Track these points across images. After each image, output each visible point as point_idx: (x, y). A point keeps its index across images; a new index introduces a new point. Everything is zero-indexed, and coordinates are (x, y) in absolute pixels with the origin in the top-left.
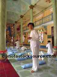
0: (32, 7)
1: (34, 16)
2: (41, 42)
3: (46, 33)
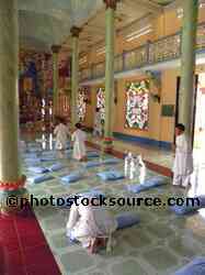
1: (118, 31)
2: (141, 127)
3: (158, 98)
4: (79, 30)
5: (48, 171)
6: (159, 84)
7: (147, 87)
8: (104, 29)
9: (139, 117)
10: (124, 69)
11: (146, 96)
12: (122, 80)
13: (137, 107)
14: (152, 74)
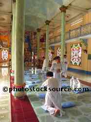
0: (64, 9)
1: (67, 21)
2: (78, 64)
3: (86, 51)
4: (50, 22)
6: (86, 44)
7: (81, 46)
8: (61, 21)
9: (77, 60)
10: (70, 38)
11: (80, 50)
12: (69, 43)
13: (76, 55)
14: (83, 40)
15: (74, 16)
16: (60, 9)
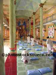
4: (35, 13)
5: (23, 48)
9: (52, 35)
13: (51, 32)
15: (49, 9)
16: (40, 6)
